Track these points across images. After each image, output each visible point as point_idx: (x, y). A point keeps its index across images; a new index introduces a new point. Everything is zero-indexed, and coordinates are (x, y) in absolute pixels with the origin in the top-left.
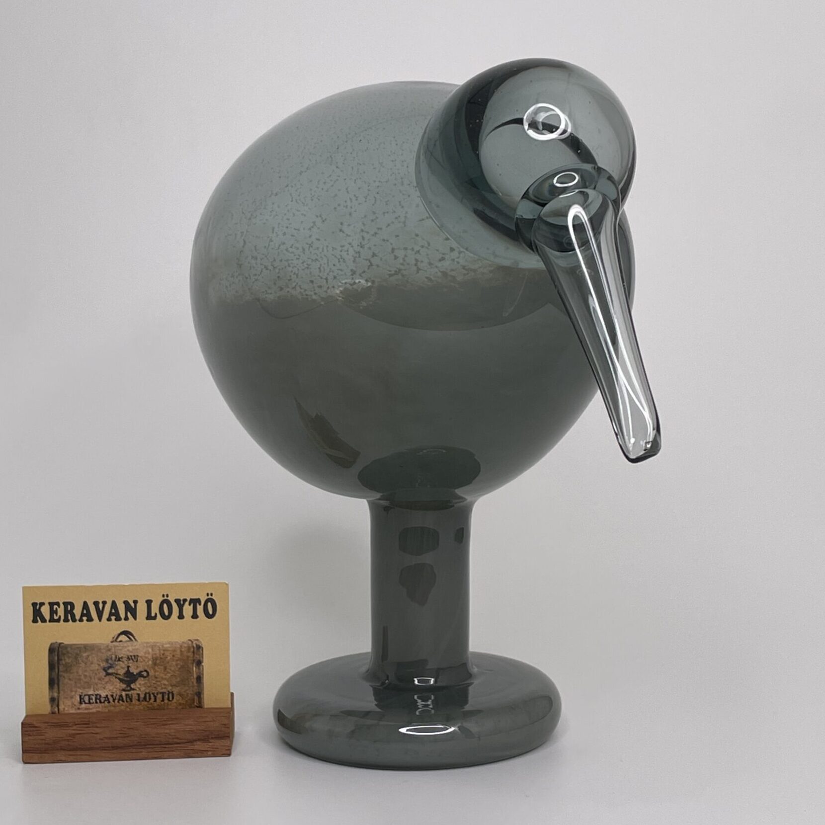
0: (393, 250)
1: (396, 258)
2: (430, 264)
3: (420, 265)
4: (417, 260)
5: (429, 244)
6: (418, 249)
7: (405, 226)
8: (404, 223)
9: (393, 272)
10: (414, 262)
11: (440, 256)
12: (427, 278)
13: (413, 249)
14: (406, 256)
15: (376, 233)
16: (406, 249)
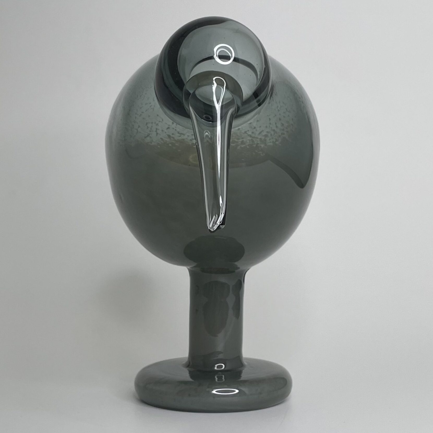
0: (147, 124)
1: (148, 127)
2: (162, 131)
3: (158, 132)
4: (157, 129)
5: (163, 120)
6: (157, 123)
7: (153, 110)
8: (153, 109)
9: (146, 136)
10: (155, 130)
11: (167, 126)
12: (161, 138)
13: (155, 123)
14: (152, 126)
15: (141, 115)
16: (152, 123)
